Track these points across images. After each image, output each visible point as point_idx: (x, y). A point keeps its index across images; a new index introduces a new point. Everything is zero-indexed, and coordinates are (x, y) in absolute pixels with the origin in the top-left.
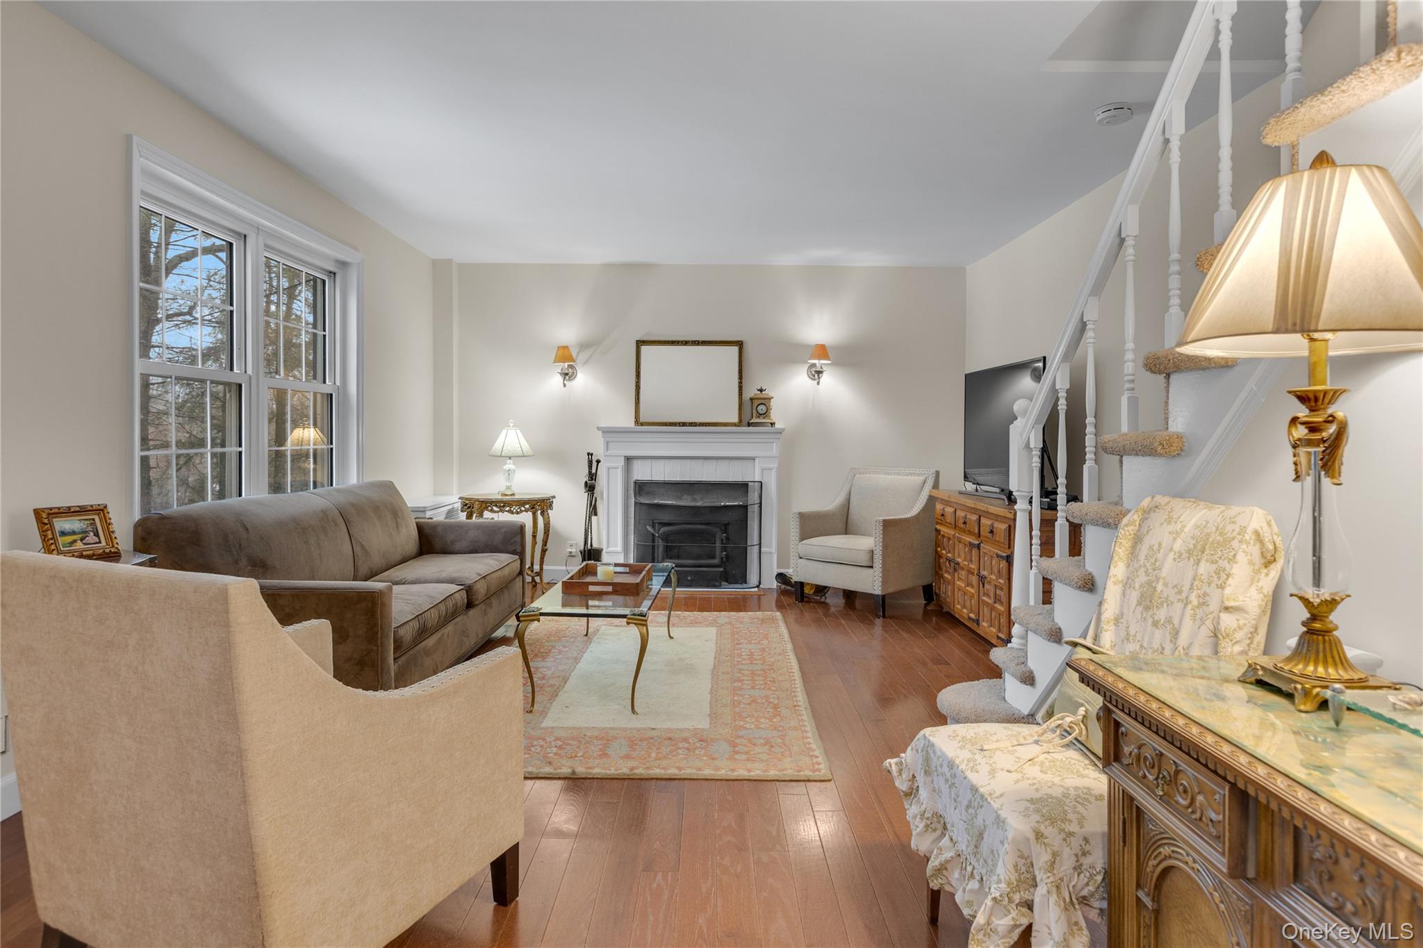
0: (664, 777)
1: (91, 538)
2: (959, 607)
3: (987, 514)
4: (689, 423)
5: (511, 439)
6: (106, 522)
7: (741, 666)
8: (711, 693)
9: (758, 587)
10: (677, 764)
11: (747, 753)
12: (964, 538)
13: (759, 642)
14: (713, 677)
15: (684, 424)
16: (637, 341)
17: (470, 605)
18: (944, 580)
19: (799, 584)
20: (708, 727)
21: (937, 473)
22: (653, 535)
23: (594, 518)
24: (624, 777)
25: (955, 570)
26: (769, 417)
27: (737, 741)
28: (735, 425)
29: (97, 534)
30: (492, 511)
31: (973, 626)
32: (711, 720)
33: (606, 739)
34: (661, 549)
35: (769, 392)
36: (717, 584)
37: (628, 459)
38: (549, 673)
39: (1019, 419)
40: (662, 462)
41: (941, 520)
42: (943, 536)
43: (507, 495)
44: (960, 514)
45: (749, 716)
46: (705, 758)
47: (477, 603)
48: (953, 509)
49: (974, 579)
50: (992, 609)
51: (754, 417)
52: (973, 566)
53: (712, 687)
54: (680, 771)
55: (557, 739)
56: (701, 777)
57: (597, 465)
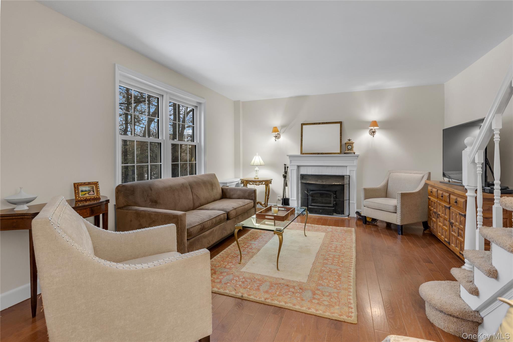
0: (278, 306)
1: (92, 193)
2: (440, 234)
3: (454, 194)
4: (321, 153)
5: (257, 160)
6: (97, 188)
7: (329, 253)
8: (313, 264)
9: (348, 216)
10: (285, 300)
11: (319, 300)
12: (442, 203)
13: (341, 241)
14: (316, 256)
15: (319, 154)
16: (301, 124)
17: (228, 219)
18: (432, 221)
19: (364, 217)
20: (306, 282)
21: (430, 174)
22: (308, 195)
23: (286, 187)
24: (261, 302)
25: (438, 217)
26: (353, 150)
27: (316, 292)
28: (339, 153)
29: (94, 192)
30: (250, 184)
31: (447, 245)
32: (309, 278)
33: (262, 280)
34: (310, 199)
35: (353, 141)
36: (332, 214)
37: (298, 167)
38: (254, 246)
39: (468, 147)
40: (311, 168)
41: (431, 194)
42: (432, 201)
43: (256, 179)
44: (440, 192)
45: (326, 279)
46: (299, 299)
47: (231, 218)
48: (437, 190)
49: (447, 223)
50: (457, 239)
51: (346, 151)
52: (447, 217)
53: (315, 261)
54: (286, 304)
55: (244, 278)
56: (294, 309)
57: (287, 168)
